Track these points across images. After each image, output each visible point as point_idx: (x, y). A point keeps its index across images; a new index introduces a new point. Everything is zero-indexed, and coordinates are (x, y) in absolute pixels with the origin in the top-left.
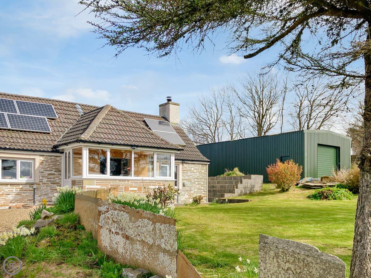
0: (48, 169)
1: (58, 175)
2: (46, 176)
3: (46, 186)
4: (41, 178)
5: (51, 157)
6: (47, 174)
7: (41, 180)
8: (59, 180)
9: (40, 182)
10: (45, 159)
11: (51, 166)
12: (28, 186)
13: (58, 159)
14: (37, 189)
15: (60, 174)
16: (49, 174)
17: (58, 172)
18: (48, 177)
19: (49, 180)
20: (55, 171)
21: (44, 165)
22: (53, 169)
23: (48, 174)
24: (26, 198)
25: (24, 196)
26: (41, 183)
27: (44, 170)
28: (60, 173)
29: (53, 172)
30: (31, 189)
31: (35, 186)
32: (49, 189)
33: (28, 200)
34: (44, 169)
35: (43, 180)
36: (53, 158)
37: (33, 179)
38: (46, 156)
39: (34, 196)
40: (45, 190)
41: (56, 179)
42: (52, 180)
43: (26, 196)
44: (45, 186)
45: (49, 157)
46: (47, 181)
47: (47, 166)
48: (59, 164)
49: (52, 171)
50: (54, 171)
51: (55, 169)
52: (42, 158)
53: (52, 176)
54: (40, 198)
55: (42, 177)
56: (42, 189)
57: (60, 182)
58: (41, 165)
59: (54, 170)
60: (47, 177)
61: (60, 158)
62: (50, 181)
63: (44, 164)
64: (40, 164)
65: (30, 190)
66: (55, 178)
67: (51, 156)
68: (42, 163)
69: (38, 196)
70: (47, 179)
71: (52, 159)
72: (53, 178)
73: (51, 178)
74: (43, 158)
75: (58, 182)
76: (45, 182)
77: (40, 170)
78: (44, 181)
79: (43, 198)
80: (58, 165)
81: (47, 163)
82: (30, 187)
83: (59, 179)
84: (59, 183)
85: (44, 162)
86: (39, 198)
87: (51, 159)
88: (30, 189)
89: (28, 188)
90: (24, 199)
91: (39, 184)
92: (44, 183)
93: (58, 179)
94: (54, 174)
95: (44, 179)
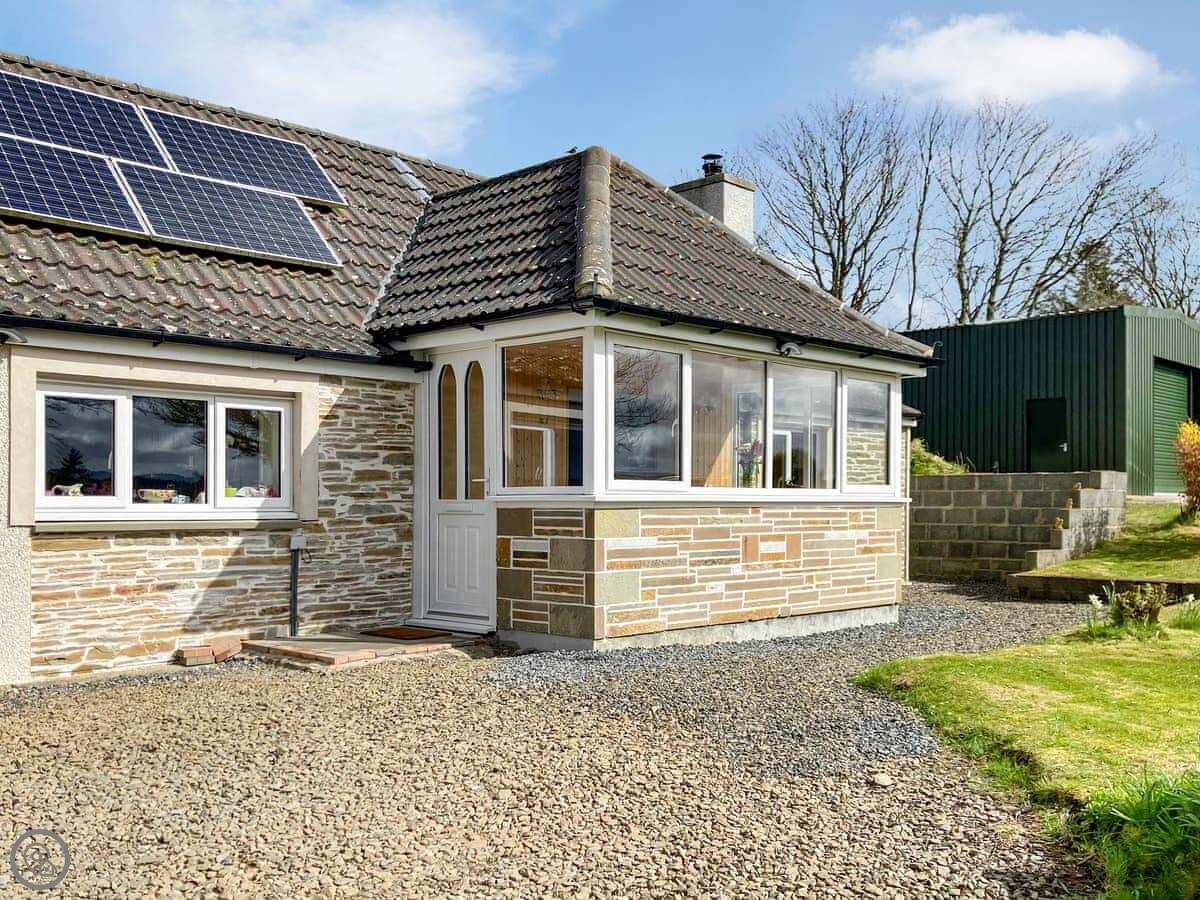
0: (358, 449)
1: (401, 478)
2: (348, 482)
3: (349, 537)
4: (325, 495)
5: (369, 390)
6: (352, 476)
7: (326, 503)
8: (403, 505)
9: (322, 514)
10: (346, 398)
11: (370, 431)
12: (265, 537)
13: (400, 396)
14: (308, 551)
15: (410, 475)
16: (361, 476)
17: (400, 462)
18: (357, 487)
19: (362, 502)
20: (387, 460)
21: (339, 426)
22: (379, 447)
23: (357, 473)
24: (258, 602)
25: (245, 591)
26: (324, 521)
27: (340, 455)
28: (407, 468)
29: (377, 465)
30: (279, 552)
31: (298, 540)
32: (362, 550)
33: (264, 612)
34: (337, 446)
35: (333, 502)
36: (379, 391)
37: (284, 500)
38: (348, 383)
39: (293, 587)
40: (344, 557)
41: (391, 497)
42: (373, 502)
43: (255, 590)
44: (343, 535)
45: (360, 388)
46: (354, 509)
47: (353, 435)
48: (401, 421)
49: (374, 461)
50: (381, 459)
51: (386, 448)
52: (332, 394)
53: (373, 484)
54: (322, 600)
55: (329, 488)
56: (328, 552)
57: (408, 515)
58: (324, 430)
59: (383, 454)
60: (353, 487)
61: (408, 392)
62: (368, 509)
63: (340, 420)
64: (322, 425)
65: (274, 561)
66: (388, 493)
67: (371, 382)
68: (329, 419)
69: (309, 587)
70: (350, 501)
71: (374, 396)
72: (379, 495)
73: (372, 496)
74: (333, 391)
75: (398, 512)
76: (342, 517)
77: (321, 456)
78: (337, 508)
79: (332, 595)
80: (400, 426)
81: (354, 418)
82: (274, 542)
83: (403, 496)
84: (402, 518)
85: (341, 412)
86: (315, 600)
87: (368, 396)
88: (275, 555)
89: (266, 546)
90: (247, 610)
91: (318, 528)
92: (340, 522)
93: (397, 497)
94: (383, 476)
95: (341, 499)
